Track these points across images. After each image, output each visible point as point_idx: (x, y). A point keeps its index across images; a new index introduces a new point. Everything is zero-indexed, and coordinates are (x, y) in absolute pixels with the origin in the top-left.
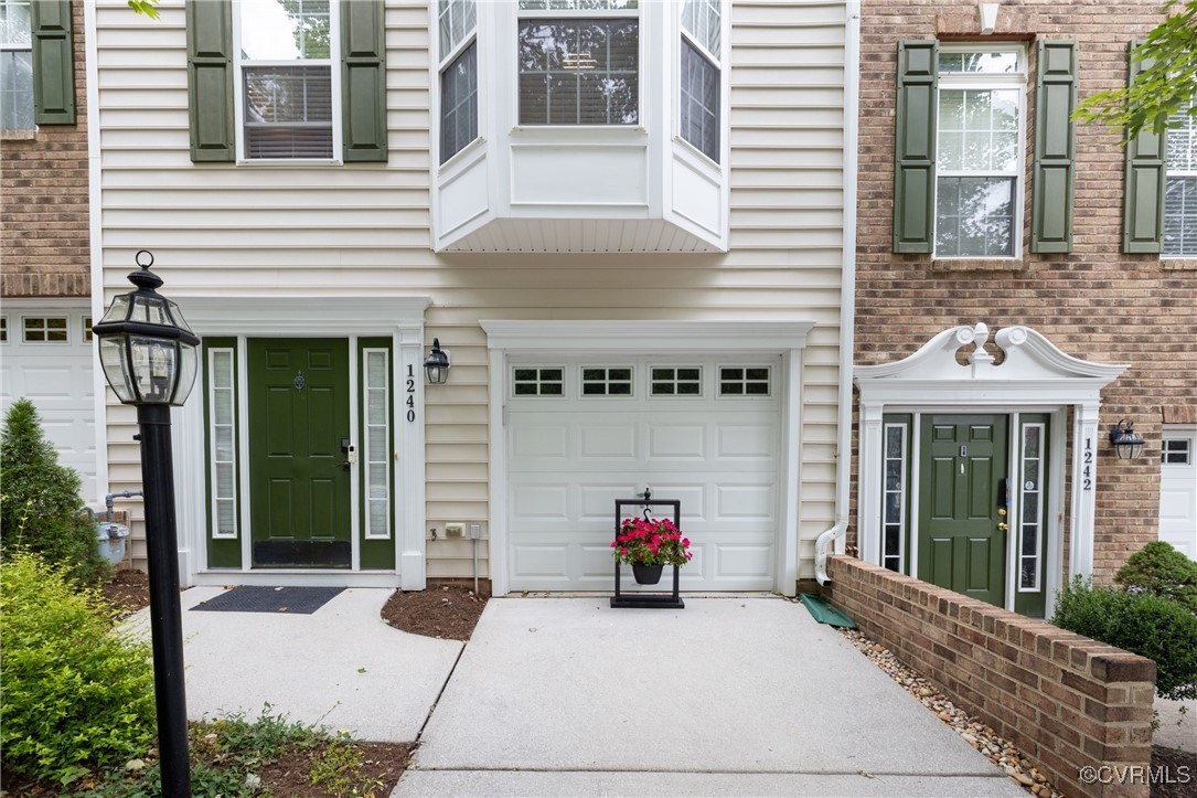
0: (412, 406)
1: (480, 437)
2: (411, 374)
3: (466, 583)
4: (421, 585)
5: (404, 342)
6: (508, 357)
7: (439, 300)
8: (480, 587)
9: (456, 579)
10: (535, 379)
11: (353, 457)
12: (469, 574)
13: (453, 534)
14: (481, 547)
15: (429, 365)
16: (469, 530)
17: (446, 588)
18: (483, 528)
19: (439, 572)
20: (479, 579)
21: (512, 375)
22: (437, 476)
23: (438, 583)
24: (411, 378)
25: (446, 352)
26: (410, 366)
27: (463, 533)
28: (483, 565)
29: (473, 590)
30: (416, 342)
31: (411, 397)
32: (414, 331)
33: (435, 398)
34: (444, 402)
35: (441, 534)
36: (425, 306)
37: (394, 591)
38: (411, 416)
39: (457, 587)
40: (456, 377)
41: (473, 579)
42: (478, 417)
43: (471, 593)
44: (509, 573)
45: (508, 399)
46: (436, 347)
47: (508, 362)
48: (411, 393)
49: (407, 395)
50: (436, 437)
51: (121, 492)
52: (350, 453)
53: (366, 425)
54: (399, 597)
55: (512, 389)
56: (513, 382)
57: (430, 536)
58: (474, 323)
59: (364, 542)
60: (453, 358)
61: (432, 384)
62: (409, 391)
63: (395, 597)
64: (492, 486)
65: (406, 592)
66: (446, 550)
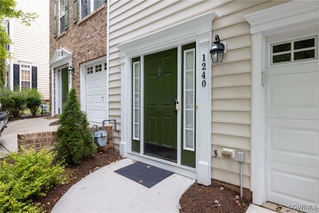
0: (204, 78)
1: (245, 94)
2: (204, 60)
3: (235, 188)
4: (208, 183)
5: (201, 42)
6: (266, 38)
7: (220, 13)
8: (244, 193)
9: (229, 184)
10: (290, 49)
11: (178, 107)
12: (237, 183)
13: (227, 156)
14: (245, 168)
15: (212, 52)
16: (237, 155)
17: (222, 188)
18: (247, 155)
19: (220, 177)
20: (244, 188)
21: (270, 49)
22: (219, 118)
23: (219, 183)
24: (204, 62)
25: (224, 43)
26: (204, 55)
27: (233, 156)
28: (246, 180)
29: (239, 194)
30: (207, 40)
31: (204, 73)
32: (206, 34)
33: (218, 71)
34: (223, 73)
35: (220, 154)
36: (212, 18)
37: (194, 181)
38: (204, 84)
39: (230, 189)
40: (231, 57)
41: (239, 187)
42: (245, 81)
43: (237, 197)
44: (266, 187)
45: (267, 67)
46: (217, 41)
47: (267, 41)
48: (204, 71)
49: (202, 72)
50: (218, 95)
51: (112, 119)
52: (177, 104)
53: (185, 90)
54: (195, 187)
55: (270, 59)
56: (270, 55)
57: (214, 154)
58: (242, 20)
59: (183, 151)
60: (228, 46)
61: (215, 63)
62: (203, 69)
63: (193, 186)
64: (253, 127)
65: (200, 185)
66: (222, 164)
